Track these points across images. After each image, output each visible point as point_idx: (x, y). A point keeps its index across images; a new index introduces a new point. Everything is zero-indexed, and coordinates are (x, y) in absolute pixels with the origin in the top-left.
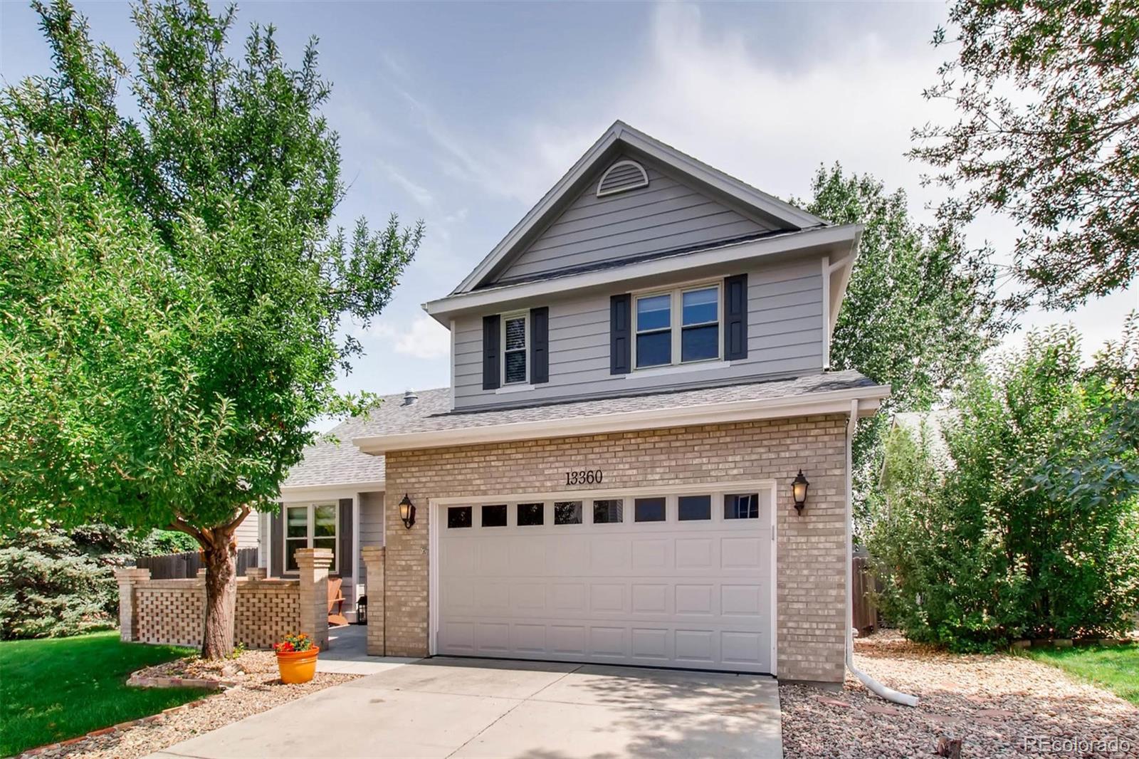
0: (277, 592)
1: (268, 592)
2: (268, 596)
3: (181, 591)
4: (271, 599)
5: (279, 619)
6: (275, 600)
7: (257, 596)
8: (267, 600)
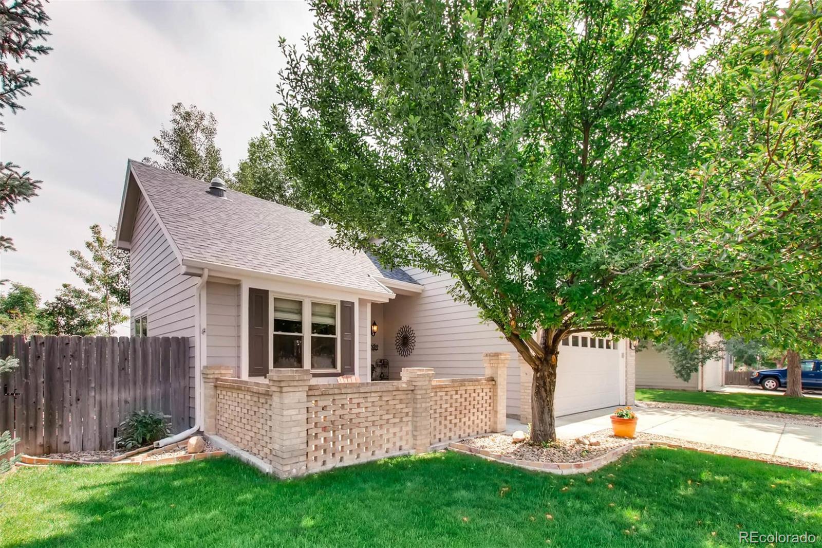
0: (475, 387)
1: (468, 388)
2: (468, 392)
3: (380, 394)
4: (470, 394)
5: (475, 410)
6: (473, 395)
7: (459, 392)
8: (467, 396)
